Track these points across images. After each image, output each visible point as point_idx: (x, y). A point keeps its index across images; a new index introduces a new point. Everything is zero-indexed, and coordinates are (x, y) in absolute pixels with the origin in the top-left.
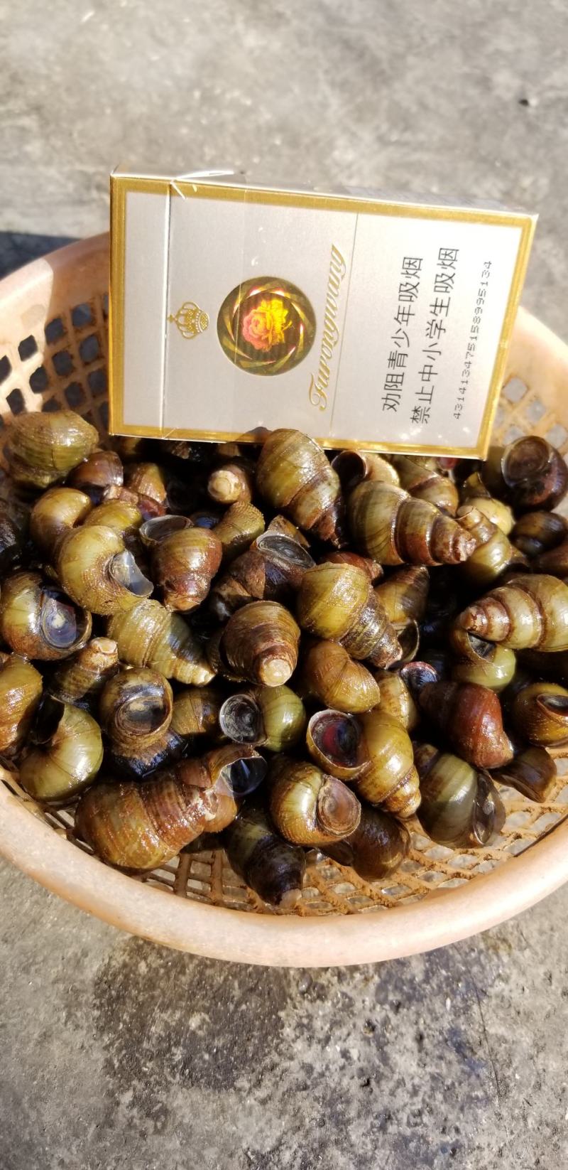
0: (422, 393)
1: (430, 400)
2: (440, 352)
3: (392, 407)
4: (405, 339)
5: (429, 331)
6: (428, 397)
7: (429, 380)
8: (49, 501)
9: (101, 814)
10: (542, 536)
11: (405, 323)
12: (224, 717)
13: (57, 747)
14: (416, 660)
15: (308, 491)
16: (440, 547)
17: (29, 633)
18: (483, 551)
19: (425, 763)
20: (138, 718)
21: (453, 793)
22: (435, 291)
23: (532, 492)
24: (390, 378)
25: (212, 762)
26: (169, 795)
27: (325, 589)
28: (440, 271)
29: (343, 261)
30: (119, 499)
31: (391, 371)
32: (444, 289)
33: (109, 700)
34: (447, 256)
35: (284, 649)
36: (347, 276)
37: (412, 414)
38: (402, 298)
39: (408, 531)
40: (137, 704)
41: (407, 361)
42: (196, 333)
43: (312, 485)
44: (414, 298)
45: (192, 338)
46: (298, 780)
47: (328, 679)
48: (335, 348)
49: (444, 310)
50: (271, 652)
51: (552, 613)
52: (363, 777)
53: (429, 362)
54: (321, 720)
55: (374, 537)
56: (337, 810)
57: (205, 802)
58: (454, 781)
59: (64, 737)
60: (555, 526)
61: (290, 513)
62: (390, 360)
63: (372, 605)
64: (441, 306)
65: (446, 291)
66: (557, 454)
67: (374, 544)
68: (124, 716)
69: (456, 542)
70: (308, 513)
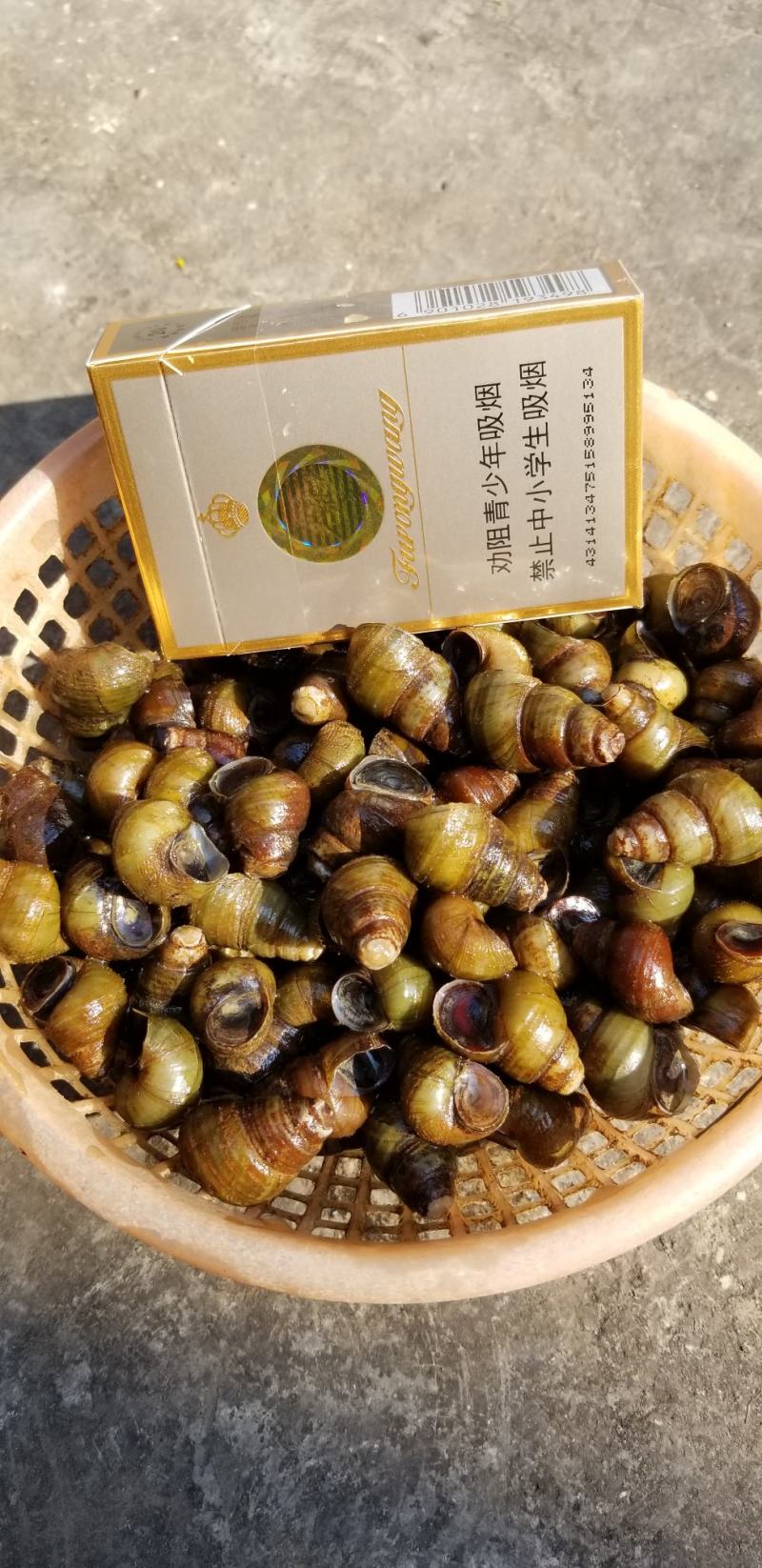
0: (538, 544)
1: (551, 550)
2: (550, 492)
3: (502, 568)
4: (501, 484)
5: (529, 469)
6: (548, 547)
7: (543, 527)
8: (104, 765)
9: (199, 1147)
10: (727, 696)
11: (494, 466)
12: (338, 1001)
13: (146, 1071)
14: (567, 894)
15: (409, 697)
16: (578, 751)
17: (99, 933)
18: (639, 741)
19: (586, 1027)
20: (232, 1023)
21: (619, 1062)
22: (525, 418)
23: (708, 638)
24: (491, 535)
25: (326, 1060)
26: (273, 1116)
27: (430, 839)
28: (526, 392)
29: (397, 408)
30: (183, 746)
31: (491, 526)
32: (537, 414)
33: (199, 1003)
34: (532, 373)
35: (386, 924)
36: (407, 425)
37: (531, 572)
38: (484, 436)
39: (537, 734)
40: (230, 1007)
41: (508, 510)
42: (237, 528)
43: (415, 688)
44: (499, 433)
45: (234, 534)
46: (426, 1075)
47: (447, 949)
48: (412, 513)
49: (543, 439)
50: (371, 929)
51: (722, 822)
52: (504, 1059)
53: (539, 505)
54: (449, 994)
55: (497, 746)
56: (478, 1102)
57: (316, 1117)
58: (622, 1045)
59: (152, 1059)
60: (743, 680)
61: (394, 724)
62: (486, 513)
63: (496, 842)
64: (538, 436)
65: (540, 416)
66: (736, 581)
67: (500, 753)
68: (215, 1025)
69: (597, 742)
70: (416, 722)
